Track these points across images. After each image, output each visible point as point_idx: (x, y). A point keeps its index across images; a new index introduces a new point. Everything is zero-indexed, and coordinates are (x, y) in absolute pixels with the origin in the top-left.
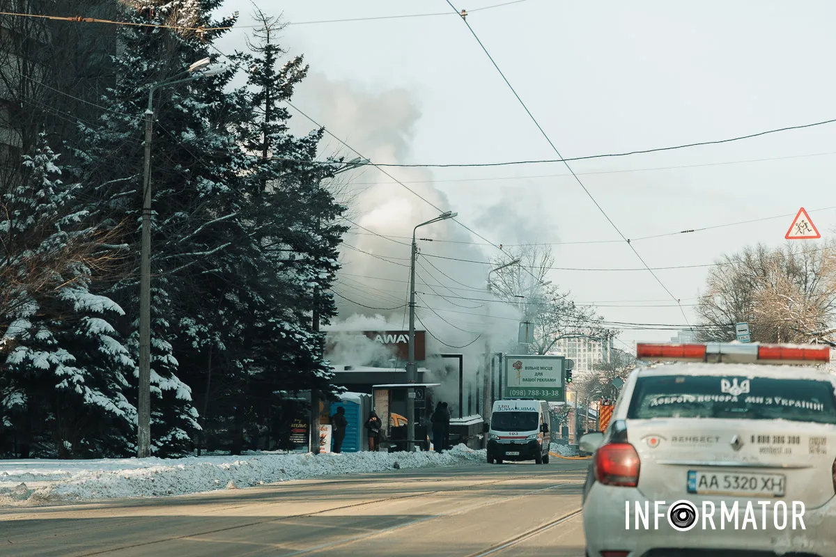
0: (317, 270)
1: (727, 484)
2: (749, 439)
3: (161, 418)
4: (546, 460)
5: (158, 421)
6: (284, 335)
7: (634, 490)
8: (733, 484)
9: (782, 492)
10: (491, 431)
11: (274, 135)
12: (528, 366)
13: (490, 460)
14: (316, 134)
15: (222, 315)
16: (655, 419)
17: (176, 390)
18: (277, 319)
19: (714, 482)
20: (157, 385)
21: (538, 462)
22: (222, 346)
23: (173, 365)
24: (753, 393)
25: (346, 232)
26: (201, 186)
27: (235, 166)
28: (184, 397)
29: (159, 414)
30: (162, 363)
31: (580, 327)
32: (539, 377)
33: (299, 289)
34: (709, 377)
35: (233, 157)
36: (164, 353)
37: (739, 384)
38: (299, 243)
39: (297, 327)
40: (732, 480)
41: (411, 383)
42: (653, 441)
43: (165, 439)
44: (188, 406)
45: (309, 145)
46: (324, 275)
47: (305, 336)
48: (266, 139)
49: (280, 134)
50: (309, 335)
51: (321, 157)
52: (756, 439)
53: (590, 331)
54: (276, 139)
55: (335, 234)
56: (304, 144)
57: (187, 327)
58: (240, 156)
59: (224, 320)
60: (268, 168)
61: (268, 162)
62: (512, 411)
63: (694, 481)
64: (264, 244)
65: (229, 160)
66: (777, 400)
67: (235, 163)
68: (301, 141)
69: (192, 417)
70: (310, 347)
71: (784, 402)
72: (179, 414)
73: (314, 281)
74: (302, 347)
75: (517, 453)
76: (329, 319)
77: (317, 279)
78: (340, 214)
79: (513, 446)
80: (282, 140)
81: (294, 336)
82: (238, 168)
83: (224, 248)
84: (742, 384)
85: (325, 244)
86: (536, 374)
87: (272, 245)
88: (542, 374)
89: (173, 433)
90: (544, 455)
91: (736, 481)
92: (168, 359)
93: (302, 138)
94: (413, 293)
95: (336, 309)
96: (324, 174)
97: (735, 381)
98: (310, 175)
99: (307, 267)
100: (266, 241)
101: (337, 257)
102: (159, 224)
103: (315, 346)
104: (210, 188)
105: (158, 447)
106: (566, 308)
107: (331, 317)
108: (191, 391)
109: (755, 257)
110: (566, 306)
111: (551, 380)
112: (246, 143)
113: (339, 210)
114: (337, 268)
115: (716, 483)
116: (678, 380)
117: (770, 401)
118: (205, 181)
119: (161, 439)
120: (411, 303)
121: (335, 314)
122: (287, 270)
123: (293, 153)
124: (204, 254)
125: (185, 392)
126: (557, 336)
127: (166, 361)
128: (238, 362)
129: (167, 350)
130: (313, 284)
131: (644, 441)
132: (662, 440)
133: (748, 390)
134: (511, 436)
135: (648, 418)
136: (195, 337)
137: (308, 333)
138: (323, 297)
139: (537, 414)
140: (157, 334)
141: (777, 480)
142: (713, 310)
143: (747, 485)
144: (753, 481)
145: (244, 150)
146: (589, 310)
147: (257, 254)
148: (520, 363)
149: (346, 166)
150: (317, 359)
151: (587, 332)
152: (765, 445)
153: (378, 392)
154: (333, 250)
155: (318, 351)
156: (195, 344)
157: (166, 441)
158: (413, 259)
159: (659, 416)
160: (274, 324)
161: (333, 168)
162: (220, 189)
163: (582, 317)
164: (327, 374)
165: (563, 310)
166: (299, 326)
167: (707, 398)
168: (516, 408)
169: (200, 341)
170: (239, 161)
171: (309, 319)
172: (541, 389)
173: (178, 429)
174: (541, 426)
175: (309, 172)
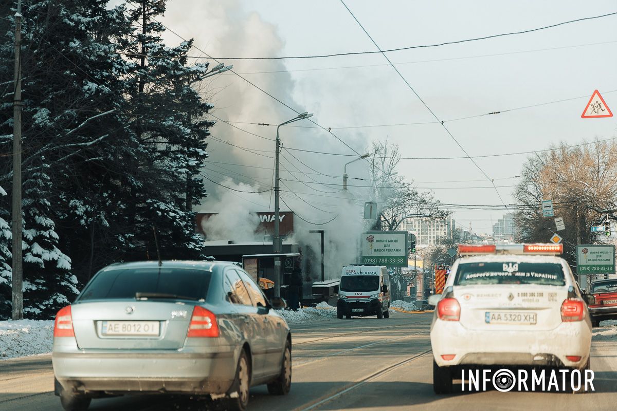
0: (188, 159)
1: (506, 318)
2: (517, 294)
3: (43, 285)
4: (386, 315)
5: (41, 287)
6: (160, 213)
7: (457, 323)
8: (509, 318)
9: (535, 322)
10: (340, 292)
11: (149, 45)
12: (379, 239)
13: (340, 316)
14: (186, 44)
15: (106, 197)
16: (468, 286)
17: (57, 261)
18: (153, 200)
19: (499, 318)
20: (40, 256)
21: (379, 317)
22: (106, 223)
23: (54, 238)
24: (520, 270)
25: (212, 126)
26: (86, 87)
27: (116, 71)
28: (64, 267)
29: (42, 281)
30: (45, 237)
31: (421, 209)
32: (387, 248)
33: (172, 175)
34: (496, 263)
35: (114, 63)
36: (47, 228)
37: (512, 266)
38: (173, 136)
39: (171, 206)
40: (509, 317)
41: (276, 253)
42: (467, 297)
43: (47, 302)
44: (69, 275)
45: (180, 53)
46: (193, 162)
47: (178, 214)
48: (143, 49)
49: (156, 44)
50: (182, 213)
51: (190, 64)
52: (520, 295)
53: (430, 212)
54: (151, 48)
55: (203, 128)
56: (176, 53)
57: (76, 208)
58: (120, 62)
59: (107, 201)
60: (144, 73)
61: (145, 68)
62: (358, 275)
63: (488, 317)
64: (142, 137)
65: (110, 66)
66: (532, 274)
67: (116, 68)
68: (174, 50)
69: (72, 283)
70: (183, 224)
71: (536, 275)
72: (60, 281)
73: (184, 167)
74: (175, 223)
75: (361, 310)
76: (200, 200)
77: (188, 166)
78: (207, 112)
79: (358, 304)
80: (156, 48)
81: (168, 214)
82: (119, 72)
83: (102, 139)
84: (514, 266)
85: (195, 137)
86: (385, 246)
87: (151, 138)
88: (389, 245)
89: (54, 297)
90: (384, 311)
91: (510, 317)
92: (49, 234)
93: (175, 47)
94: (277, 180)
95: (205, 191)
96: (193, 78)
97: (510, 265)
98: (181, 79)
99: (179, 156)
100: (145, 136)
101: (205, 148)
102: (51, 120)
103: (187, 222)
104: (94, 90)
105: (41, 309)
106: (411, 194)
107: (201, 198)
108: (70, 261)
109: (558, 152)
110: (410, 192)
111: (397, 250)
112: (126, 51)
113: (206, 108)
114: (204, 156)
115: (500, 318)
116: (480, 265)
117: (528, 275)
118: (90, 84)
119: (44, 303)
120: (276, 188)
121: (204, 196)
122: (164, 159)
123: (166, 60)
124: (86, 145)
125: (65, 262)
126: (404, 216)
127: (48, 236)
128: (120, 236)
129: (49, 226)
130: (184, 170)
131: (463, 297)
132: (472, 296)
133: (517, 270)
134: (357, 295)
135: (465, 285)
136: (82, 216)
137: (181, 212)
138: (194, 181)
139: (378, 277)
140: (40, 212)
141: (532, 316)
142: (527, 195)
143: (517, 318)
144: (519, 316)
145: (124, 57)
146: (428, 196)
147: (136, 146)
148: (373, 237)
149: (212, 71)
150: (189, 234)
151: (427, 213)
152: (525, 298)
153: (248, 261)
154: (202, 142)
155: (190, 226)
156: (83, 222)
157: (48, 304)
158: (277, 152)
159: (470, 284)
160: (151, 204)
161: (200, 73)
162: (103, 90)
163: (423, 201)
164: (198, 246)
165: (408, 196)
166: (174, 206)
167: (496, 274)
168: (361, 273)
169: (87, 219)
170: (119, 67)
171: (183, 200)
172: (388, 258)
173: (58, 294)
174: (381, 288)
175: (180, 76)
